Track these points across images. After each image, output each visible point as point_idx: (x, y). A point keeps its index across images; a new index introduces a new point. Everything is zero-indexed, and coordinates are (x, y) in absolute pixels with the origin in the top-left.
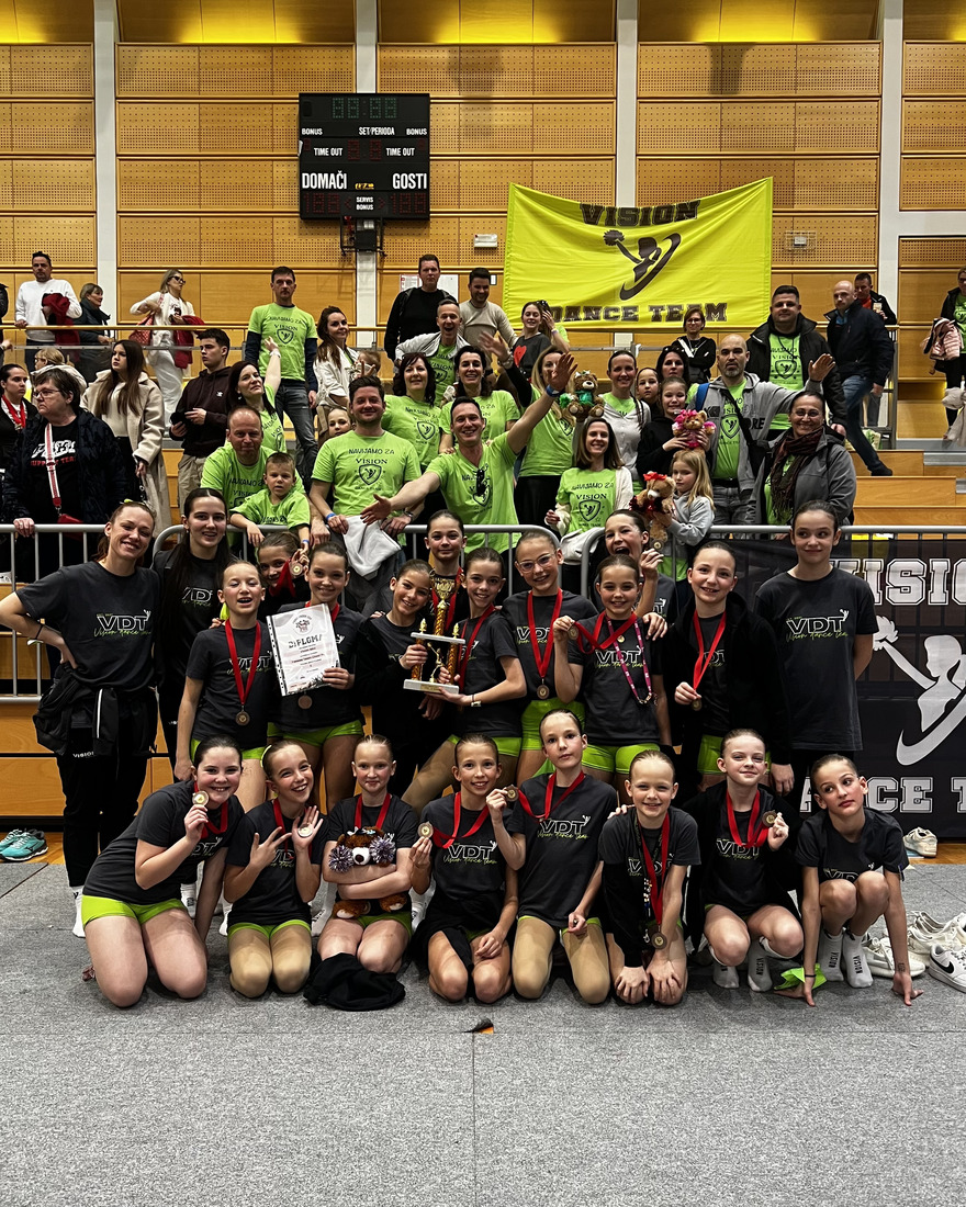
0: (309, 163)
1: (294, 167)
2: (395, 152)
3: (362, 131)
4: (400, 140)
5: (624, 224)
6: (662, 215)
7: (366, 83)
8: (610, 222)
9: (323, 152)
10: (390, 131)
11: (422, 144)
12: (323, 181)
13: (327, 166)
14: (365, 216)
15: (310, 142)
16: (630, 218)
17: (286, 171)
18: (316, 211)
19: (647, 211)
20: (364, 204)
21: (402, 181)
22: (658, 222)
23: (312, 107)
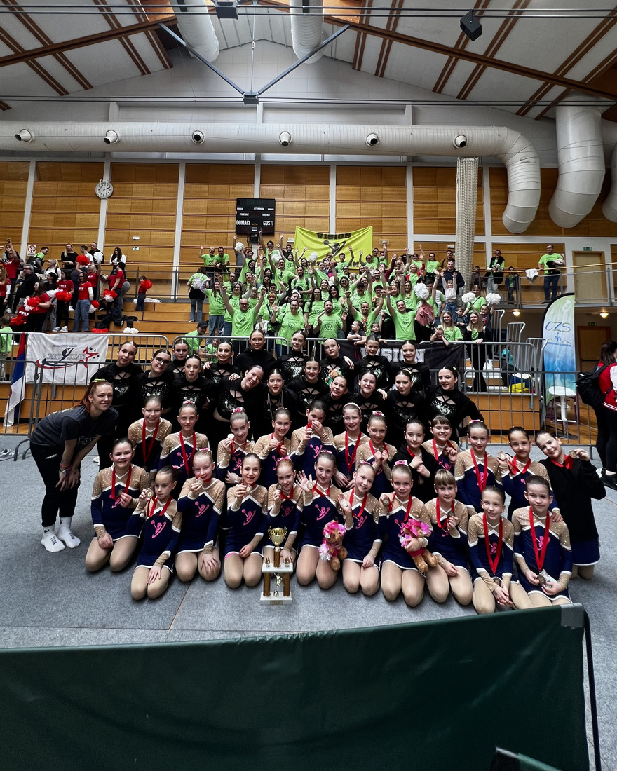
0: (239, 218)
1: (235, 218)
2: (264, 215)
3: (255, 209)
4: (266, 211)
5: (329, 238)
6: (340, 237)
7: (257, 196)
8: (325, 238)
9: (243, 214)
10: (263, 209)
11: (273, 213)
12: (242, 223)
13: (244, 218)
14: (255, 233)
15: (239, 212)
16: (331, 237)
17: (233, 220)
18: (240, 231)
19: (336, 235)
20: (255, 229)
21: (266, 223)
22: (339, 238)
23: (240, 202)
